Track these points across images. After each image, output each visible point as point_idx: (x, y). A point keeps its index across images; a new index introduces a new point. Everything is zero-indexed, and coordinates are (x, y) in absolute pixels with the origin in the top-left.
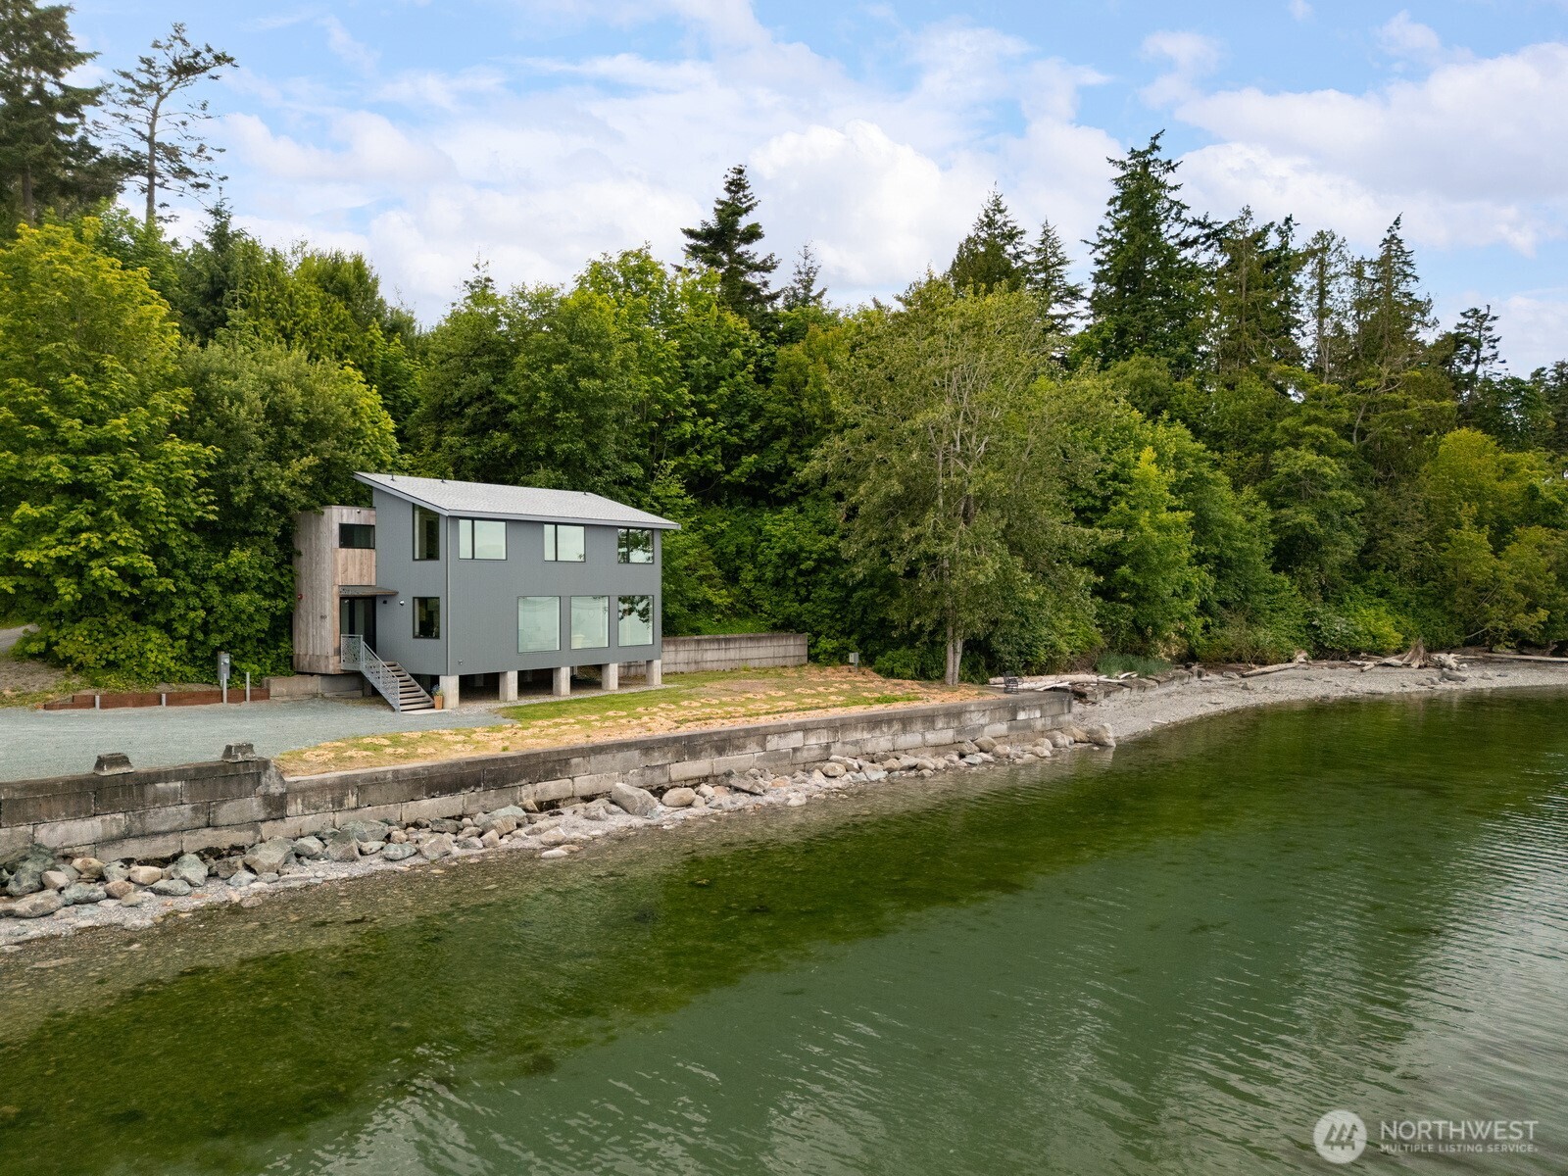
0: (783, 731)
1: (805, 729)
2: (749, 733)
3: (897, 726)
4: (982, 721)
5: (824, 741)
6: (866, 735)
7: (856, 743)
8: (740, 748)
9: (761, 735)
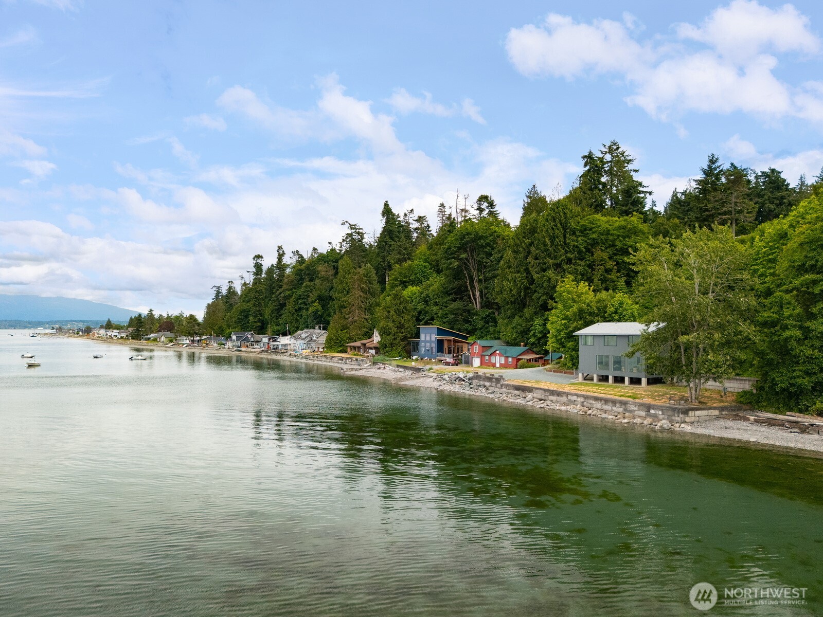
0: (572, 395)
1: (578, 396)
2: (564, 393)
3: (603, 402)
4: (634, 409)
5: (582, 400)
6: (594, 402)
7: (591, 404)
8: (562, 396)
9: (567, 394)
